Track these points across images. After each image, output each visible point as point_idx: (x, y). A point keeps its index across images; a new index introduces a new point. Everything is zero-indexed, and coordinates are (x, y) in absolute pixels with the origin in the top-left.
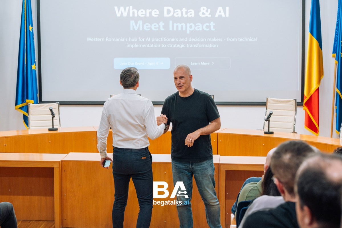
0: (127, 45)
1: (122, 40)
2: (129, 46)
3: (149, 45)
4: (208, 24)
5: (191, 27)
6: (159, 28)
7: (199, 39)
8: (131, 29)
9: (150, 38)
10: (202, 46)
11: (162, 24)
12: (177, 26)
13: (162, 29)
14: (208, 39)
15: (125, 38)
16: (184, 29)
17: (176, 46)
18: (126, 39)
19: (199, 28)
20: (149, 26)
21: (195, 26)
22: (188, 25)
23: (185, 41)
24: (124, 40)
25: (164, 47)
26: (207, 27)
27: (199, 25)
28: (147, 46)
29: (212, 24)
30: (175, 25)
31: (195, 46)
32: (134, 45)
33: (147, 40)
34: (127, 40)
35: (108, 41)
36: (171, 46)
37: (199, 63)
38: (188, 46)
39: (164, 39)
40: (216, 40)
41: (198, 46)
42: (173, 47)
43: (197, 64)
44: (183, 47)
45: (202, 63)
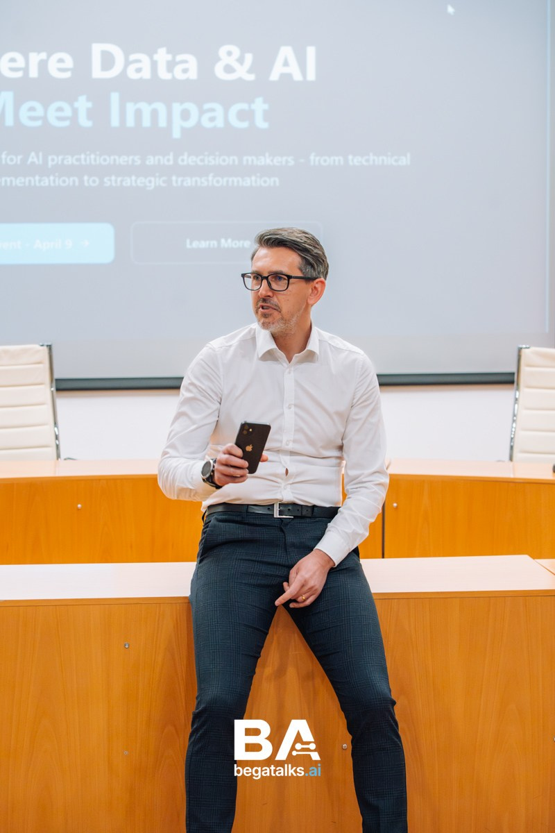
3: (37, 178)
4: (244, 106)
5: (185, 115)
6: (74, 118)
7: (214, 159)
9: (41, 154)
10: (223, 181)
11: (83, 104)
12: (138, 114)
13: (84, 122)
14: (245, 158)
16: (162, 123)
17: (136, 181)
19: (212, 119)
20: (40, 112)
21: (202, 112)
22: (177, 108)
23: (166, 163)
25: (91, 184)
26: (242, 115)
27: (213, 110)
28: (30, 181)
29: (259, 106)
30: (131, 108)
31: (202, 183)
33: (33, 162)
36: (119, 184)
37: (214, 243)
38: (177, 181)
39: (92, 159)
40: (272, 161)
41: (211, 180)
42: (124, 184)
43: (209, 245)
44: (157, 184)
45: (226, 243)
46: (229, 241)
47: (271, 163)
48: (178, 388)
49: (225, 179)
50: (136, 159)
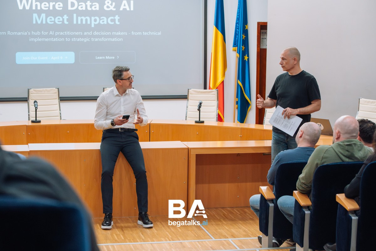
0: (30, 39)
1: (24, 33)
2: (32, 40)
3: (52, 39)
4: (112, 18)
5: (95, 20)
6: (63, 21)
7: (104, 33)
8: (34, 22)
9: (53, 32)
11: (66, 17)
12: (82, 20)
13: (66, 22)
15: (28, 32)
16: (89, 22)
17: (81, 39)
19: (103, 22)
20: (53, 19)
21: (100, 19)
22: (93, 18)
23: (90, 34)
24: (26, 34)
25: (68, 40)
26: (112, 20)
27: (103, 19)
28: (50, 40)
29: (117, 18)
30: (79, 18)
31: (100, 40)
33: (51, 34)
34: (30, 34)
35: (10, 34)
36: (76, 40)
37: (104, 58)
38: (93, 39)
39: (68, 33)
40: (121, 33)
41: (103, 39)
43: (102, 58)
45: (107, 58)
46: (108, 57)
48: (96, 100)
49: (107, 39)
50: (81, 33)
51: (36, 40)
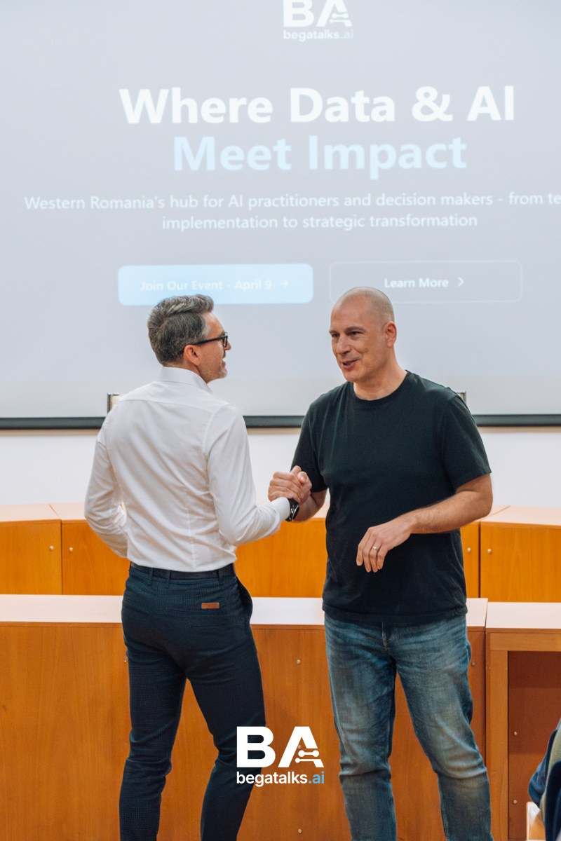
0: (164, 223)
1: (146, 203)
2: (171, 224)
3: (238, 220)
4: (442, 147)
5: (383, 156)
6: (274, 161)
7: (412, 200)
8: (178, 166)
9: (241, 197)
10: (421, 221)
11: (282, 147)
12: (337, 156)
13: (284, 165)
14: (443, 198)
15: (156, 198)
16: (360, 164)
17: (334, 223)
18: (160, 202)
19: (410, 160)
20: (240, 156)
21: (399, 153)
22: (375, 150)
23: (364, 204)
24: (152, 206)
25: (291, 226)
26: (439, 156)
27: (411, 151)
28: (231, 223)
29: (457, 146)
30: (329, 151)
31: (399, 223)
32: (187, 221)
33: (234, 205)
34: (163, 205)
35: (98, 207)
36: (317, 225)
37: (412, 283)
38: (374, 222)
39: (291, 201)
40: (470, 200)
41: (409, 221)
42: (323, 225)
43: (407, 284)
44: (355, 225)
45: (425, 283)
46: (428, 280)
47: (469, 203)
49: (423, 219)
50: (334, 200)
51: (185, 224)
